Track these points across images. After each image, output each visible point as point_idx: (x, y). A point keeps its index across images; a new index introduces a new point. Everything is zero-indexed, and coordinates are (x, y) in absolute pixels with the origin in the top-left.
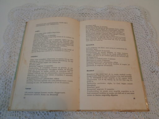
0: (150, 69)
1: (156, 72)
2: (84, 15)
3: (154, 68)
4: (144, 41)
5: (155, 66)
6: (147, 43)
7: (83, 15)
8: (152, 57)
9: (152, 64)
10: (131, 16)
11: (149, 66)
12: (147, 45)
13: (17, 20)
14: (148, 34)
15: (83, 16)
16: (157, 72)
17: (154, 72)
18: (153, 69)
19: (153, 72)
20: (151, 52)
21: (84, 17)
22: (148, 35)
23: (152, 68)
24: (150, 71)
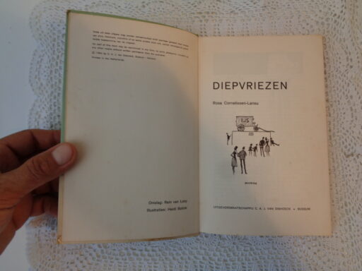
0: (344, 149)
1: (355, 157)
2: (204, 17)
3: (352, 148)
4: (340, 81)
5: (355, 144)
6: (345, 87)
7: (201, 19)
8: (352, 121)
9: (350, 137)
10: (316, 15)
11: (343, 143)
12: (346, 93)
13: (50, 37)
14: (351, 64)
15: (201, 21)
16: (358, 156)
17: (352, 155)
18: (349, 150)
19: (348, 156)
20: (352, 110)
21: (203, 22)
22: (351, 67)
23: (349, 147)
24: (342, 154)
